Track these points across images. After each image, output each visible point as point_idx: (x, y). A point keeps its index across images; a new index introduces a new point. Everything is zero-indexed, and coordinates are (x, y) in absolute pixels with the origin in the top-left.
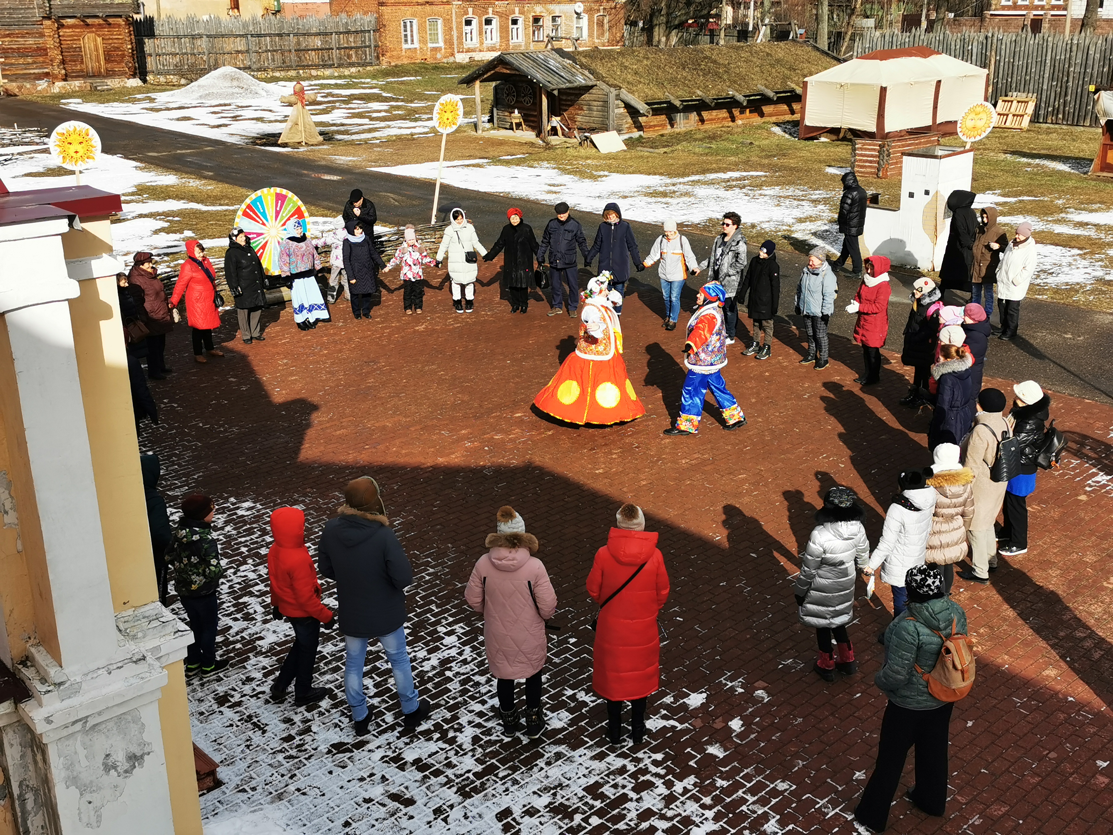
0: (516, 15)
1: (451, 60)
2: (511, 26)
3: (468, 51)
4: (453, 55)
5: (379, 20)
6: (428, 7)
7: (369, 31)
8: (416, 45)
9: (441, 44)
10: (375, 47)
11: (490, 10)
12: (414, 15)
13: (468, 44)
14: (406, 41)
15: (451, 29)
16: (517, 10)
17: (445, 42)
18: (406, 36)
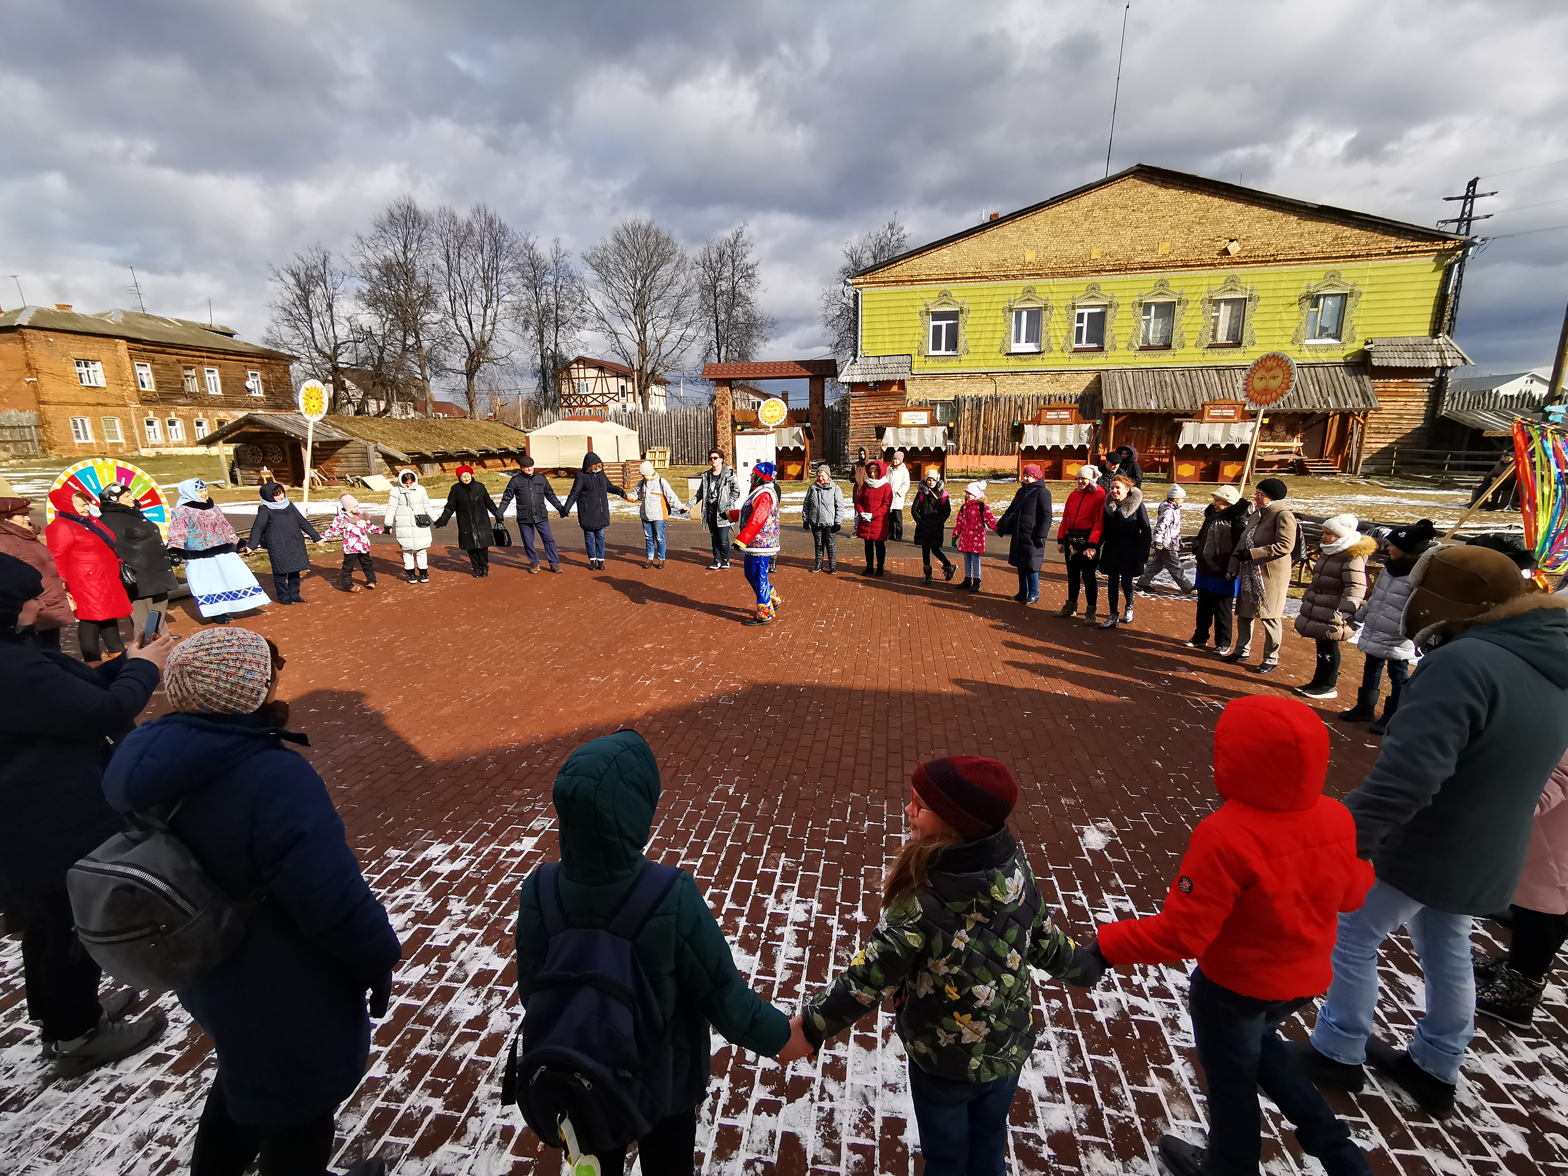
0: (201, 417)
1: (136, 453)
2: (196, 427)
3: (154, 446)
4: (137, 449)
5: (41, 416)
6: (101, 408)
7: (30, 427)
8: (91, 440)
9: (121, 440)
10: (39, 441)
11: (173, 414)
12: (86, 414)
13: (152, 440)
14: (79, 437)
15: (132, 427)
16: (200, 414)
17: (126, 438)
18: (77, 432)
